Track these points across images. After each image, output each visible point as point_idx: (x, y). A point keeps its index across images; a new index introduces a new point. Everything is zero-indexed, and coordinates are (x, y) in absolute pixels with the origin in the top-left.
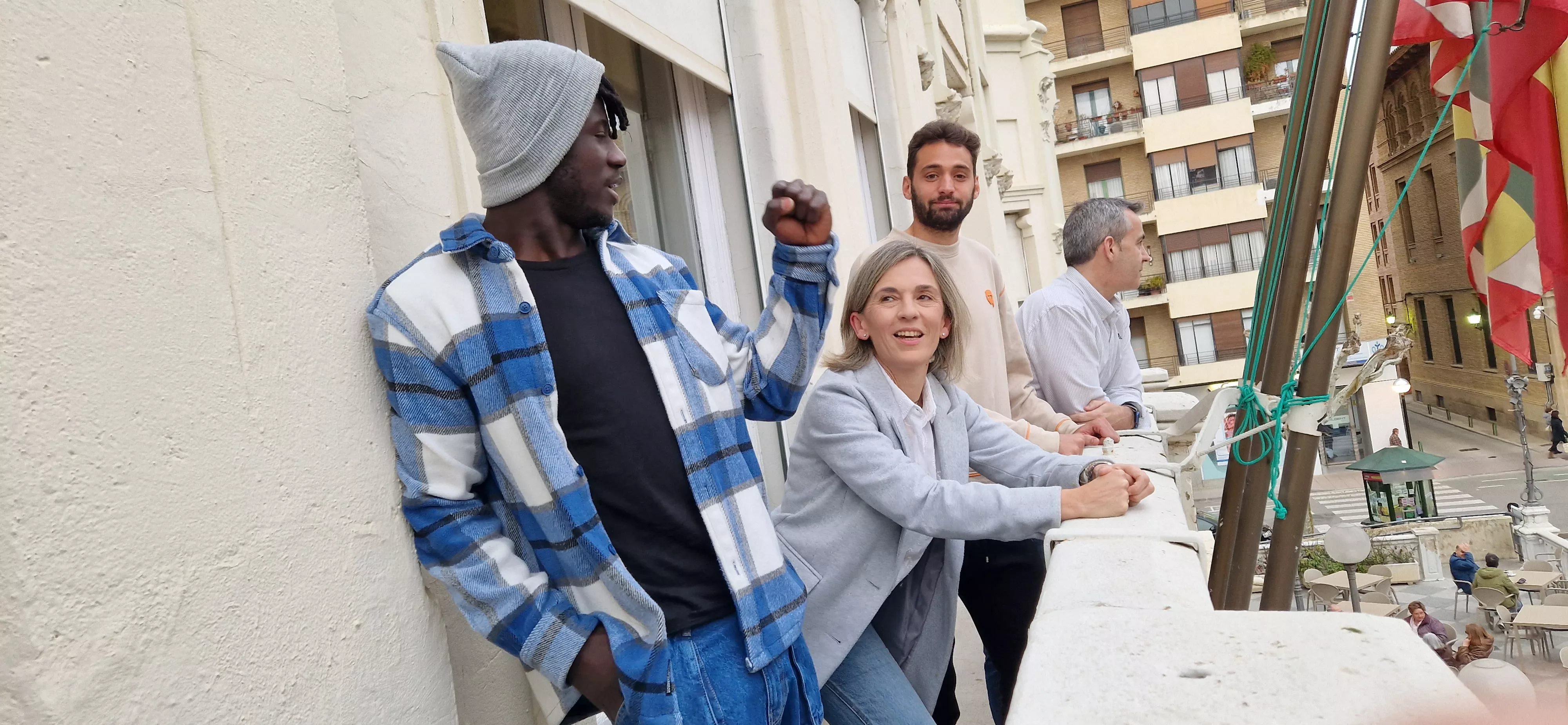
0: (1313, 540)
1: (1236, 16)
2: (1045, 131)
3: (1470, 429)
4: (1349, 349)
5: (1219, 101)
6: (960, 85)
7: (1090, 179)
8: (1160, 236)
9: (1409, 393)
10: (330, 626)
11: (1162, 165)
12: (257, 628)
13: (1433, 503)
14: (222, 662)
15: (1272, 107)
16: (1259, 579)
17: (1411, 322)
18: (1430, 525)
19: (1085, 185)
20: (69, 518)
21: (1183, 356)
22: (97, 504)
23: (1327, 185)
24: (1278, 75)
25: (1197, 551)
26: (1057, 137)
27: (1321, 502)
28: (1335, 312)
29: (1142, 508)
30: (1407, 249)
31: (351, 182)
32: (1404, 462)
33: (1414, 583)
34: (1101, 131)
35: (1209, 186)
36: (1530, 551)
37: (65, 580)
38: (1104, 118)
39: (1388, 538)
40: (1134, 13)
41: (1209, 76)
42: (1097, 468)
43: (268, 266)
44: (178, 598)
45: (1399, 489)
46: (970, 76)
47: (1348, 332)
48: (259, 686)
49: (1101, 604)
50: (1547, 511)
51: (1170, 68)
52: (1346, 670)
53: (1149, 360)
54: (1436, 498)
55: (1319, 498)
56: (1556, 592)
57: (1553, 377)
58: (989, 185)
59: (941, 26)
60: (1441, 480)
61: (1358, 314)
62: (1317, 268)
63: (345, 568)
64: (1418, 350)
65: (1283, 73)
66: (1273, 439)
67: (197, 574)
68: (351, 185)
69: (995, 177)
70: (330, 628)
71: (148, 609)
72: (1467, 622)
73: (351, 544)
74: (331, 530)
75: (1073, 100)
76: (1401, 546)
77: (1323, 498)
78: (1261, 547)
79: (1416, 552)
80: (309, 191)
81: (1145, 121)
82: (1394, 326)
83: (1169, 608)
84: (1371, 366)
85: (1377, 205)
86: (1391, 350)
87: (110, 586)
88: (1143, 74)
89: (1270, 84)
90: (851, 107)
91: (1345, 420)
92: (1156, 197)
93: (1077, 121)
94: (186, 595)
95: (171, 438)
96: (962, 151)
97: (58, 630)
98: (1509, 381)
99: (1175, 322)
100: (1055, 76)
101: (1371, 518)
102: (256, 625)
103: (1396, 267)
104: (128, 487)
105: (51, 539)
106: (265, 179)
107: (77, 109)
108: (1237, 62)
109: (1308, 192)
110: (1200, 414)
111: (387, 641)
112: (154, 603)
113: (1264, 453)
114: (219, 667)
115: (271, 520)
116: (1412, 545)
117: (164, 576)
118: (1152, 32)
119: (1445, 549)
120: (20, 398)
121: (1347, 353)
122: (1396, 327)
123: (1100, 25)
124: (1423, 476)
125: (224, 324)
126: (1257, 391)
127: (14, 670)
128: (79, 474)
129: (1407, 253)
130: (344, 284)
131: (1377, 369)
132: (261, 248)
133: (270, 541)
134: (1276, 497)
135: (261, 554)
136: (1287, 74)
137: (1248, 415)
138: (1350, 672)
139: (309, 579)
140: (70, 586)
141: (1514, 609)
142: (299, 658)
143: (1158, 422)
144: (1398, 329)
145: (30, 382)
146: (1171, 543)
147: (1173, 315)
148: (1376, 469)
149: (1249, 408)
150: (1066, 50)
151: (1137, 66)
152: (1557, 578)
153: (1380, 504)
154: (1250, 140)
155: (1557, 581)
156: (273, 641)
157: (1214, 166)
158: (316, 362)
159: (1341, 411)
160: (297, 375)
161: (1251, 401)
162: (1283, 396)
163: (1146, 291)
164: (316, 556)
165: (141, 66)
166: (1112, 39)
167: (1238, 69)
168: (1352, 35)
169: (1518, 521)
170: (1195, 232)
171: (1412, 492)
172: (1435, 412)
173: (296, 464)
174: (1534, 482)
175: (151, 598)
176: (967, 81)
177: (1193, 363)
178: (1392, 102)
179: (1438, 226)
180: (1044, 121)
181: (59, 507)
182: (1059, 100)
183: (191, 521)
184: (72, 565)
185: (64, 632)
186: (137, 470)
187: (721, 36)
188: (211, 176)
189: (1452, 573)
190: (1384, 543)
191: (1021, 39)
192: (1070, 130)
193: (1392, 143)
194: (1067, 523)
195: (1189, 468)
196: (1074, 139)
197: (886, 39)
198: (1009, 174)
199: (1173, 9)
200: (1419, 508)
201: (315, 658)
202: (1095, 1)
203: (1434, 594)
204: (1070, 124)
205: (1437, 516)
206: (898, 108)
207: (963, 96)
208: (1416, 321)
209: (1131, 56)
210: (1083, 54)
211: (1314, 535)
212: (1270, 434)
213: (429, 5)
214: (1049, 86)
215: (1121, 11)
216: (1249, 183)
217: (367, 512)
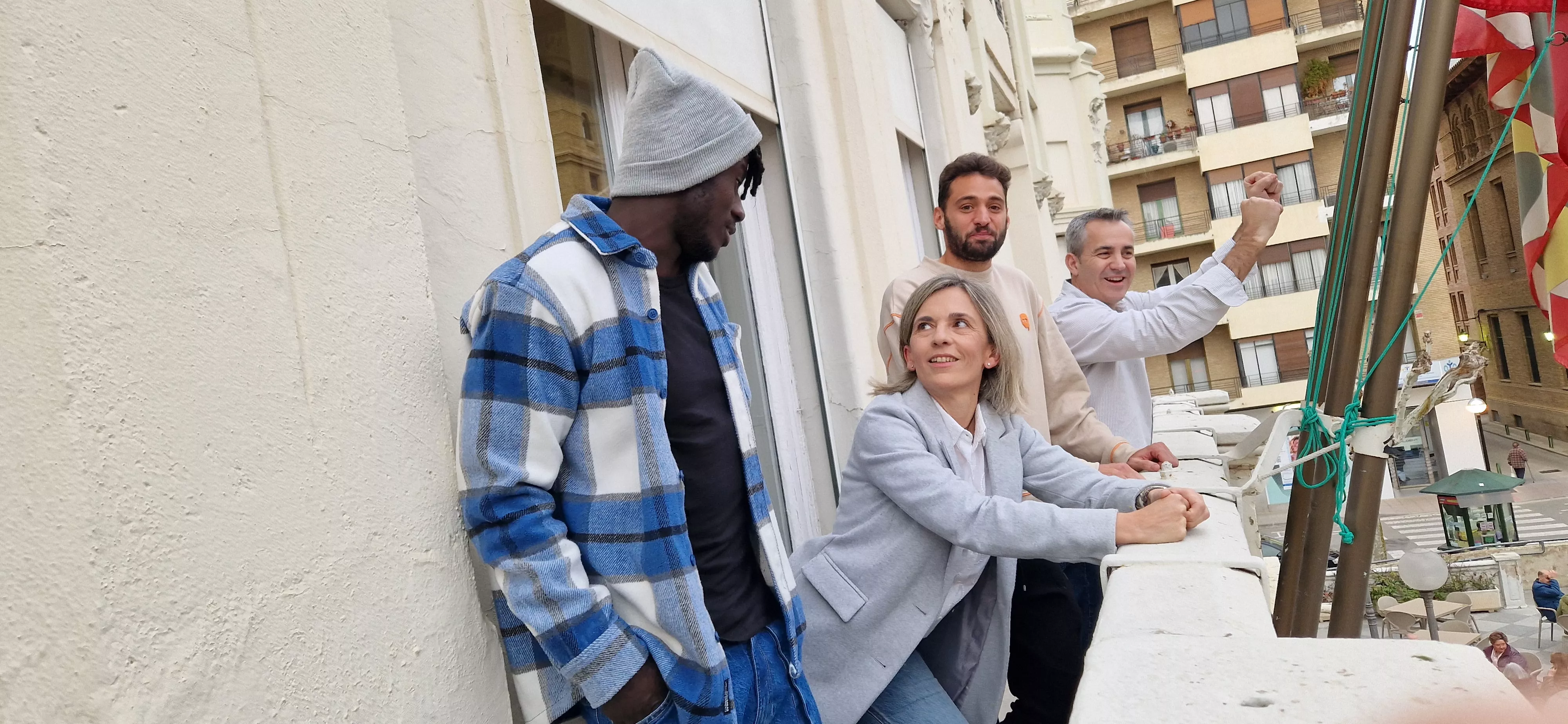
0: (1387, 566)
1: (1291, 31)
2: (1096, 152)
3: (1551, 449)
4: (1420, 368)
5: (1276, 118)
6: (1008, 108)
7: (1143, 200)
9: (1485, 413)
10: (391, 653)
11: (1218, 184)
12: (321, 654)
13: (1513, 527)
14: (288, 688)
15: (1331, 123)
16: (1326, 607)
17: (1485, 339)
18: (1511, 551)
19: (1139, 205)
20: (144, 547)
21: (1245, 378)
22: (171, 534)
23: (1388, 201)
24: (1336, 90)
25: (1260, 577)
26: (1109, 158)
27: (1394, 527)
28: (1399, 331)
29: (1200, 533)
30: (1478, 264)
31: (410, 219)
32: (1481, 485)
33: (1495, 611)
34: (1154, 151)
37: (139, 607)
38: (1157, 137)
39: (1466, 564)
40: (1186, 32)
41: (1265, 93)
42: (1152, 493)
43: (332, 301)
44: (246, 625)
45: (1477, 513)
46: (1019, 98)
47: (1418, 350)
48: (323, 711)
49: (1160, 632)
51: (1224, 85)
52: (1417, 700)
53: (1209, 382)
54: (1517, 522)
55: (1391, 523)
58: (1040, 207)
59: (988, 50)
60: (1522, 504)
61: (1428, 332)
62: (1379, 286)
63: (405, 595)
64: (1493, 369)
65: (1342, 88)
66: (1338, 462)
67: (264, 602)
68: (410, 222)
69: (1045, 199)
70: (391, 655)
71: (218, 636)
72: (1554, 650)
73: (412, 572)
74: (393, 559)
75: (1125, 121)
76: (1481, 572)
77: (1396, 522)
78: (1328, 573)
79: (1496, 579)
80: (370, 228)
81: (1200, 140)
82: (1467, 344)
83: (1230, 635)
84: (1443, 386)
85: (1445, 221)
86: (1464, 369)
87: (182, 614)
88: (1196, 92)
89: (1328, 99)
90: (899, 135)
91: (1417, 441)
92: (1213, 215)
93: (1129, 141)
94: (254, 622)
95: (240, 469)
96: (995, 183)
97: (133, 656)
99: (1235, 343)
100: (1105, 97)
101: (1448, 543)
102: (320, 651)
103: (1467, 283)
104: (199, 517)
105: (126, 568)
106: (328, 217)
107: (153, 155)
108: (1294, 79)
109: (1369, 210)
110: (1261, 437)
111: (446, 667)
112: (223, 630)
113: (1329, 476)
114: (285, 692)
115: (334, 549)
116: (1492, 571)
117: (233, 604)
118: (1204, 50)
119: (1527, 574)
120: (98, 432)
121: (1418, 373)
122: (1469, 345)
123: (1151, 44)
124: (1503, 499)
125: (290, 358)
126: (1320, 413)
127: (92, 695)
128: (155, 504)
129: (1479, 269)
130: (404, 318)
131: (1450, 389)
132: (325, 284)
133: (333, 569)
134: (1342, 521)
135: (325, 581)
136: (1346, 89)
137: (1312, 436)
138: (1421, 702)
139: (371, 607)
140: (145, 614)
142: (361, 684)
143: (1218, 445)
144: (1471, 347)
145: (107, 417)
146: (1233, 568)
147: (1234, 335)
148: (1452, 493)
149: (1312, 428)
150: (1116, 70)
151: (1190, 84)
153: (1457, 529)
154: (1309, 156)
156: (337, 667)
159: (1413, 433)
160: (359, 406)
161: (1314, 423)
162: (1347, 417)
164: (378, 584)
165: (213, 113)
166: (1164, 59)
167: (1294, 85)
168: (1411, 48)
171: (1491, 515)
172: (1513, 432)
173: (358, 494)
175: (221, 624)
176: (1015, 104)
177: (1255, 385)
178: (1458, 115)
179: (1510, 240)
180: (1095, 141)
181: (134, 538)
182: (1110, 121)
183: (258, 550)
184: (146, 594)
185: (139, 658)
186: (208, 501)
187: (767, 67)
188: (278, 216)
189: (1535, 600)
190: (1462, 569)
191: (1070, 61)
192: (1122, 151)
193: (1459, 156)
194: (1124, 549)
195: (1251, 492)
196: (1127, 159)
197: (933, 65)
198: (1060, 196)
199: (1225, 27)
200: (1499, 532)
201: (376, 684)
202: (1146, 21)
203: (1517, 623)
204: (1122, 144)
205: (1518, 540)
206: (947, 134)
207: (1012, 120)
208: (1490, 338)
209: (1184, 75)
210: (1135, 74)
211: (1385, 561)
212: (1335, 456)
213: (485, 45)
214: (1099, 106)
215: (1172, 29)
216: (1308, 200)
217: (426, 540)
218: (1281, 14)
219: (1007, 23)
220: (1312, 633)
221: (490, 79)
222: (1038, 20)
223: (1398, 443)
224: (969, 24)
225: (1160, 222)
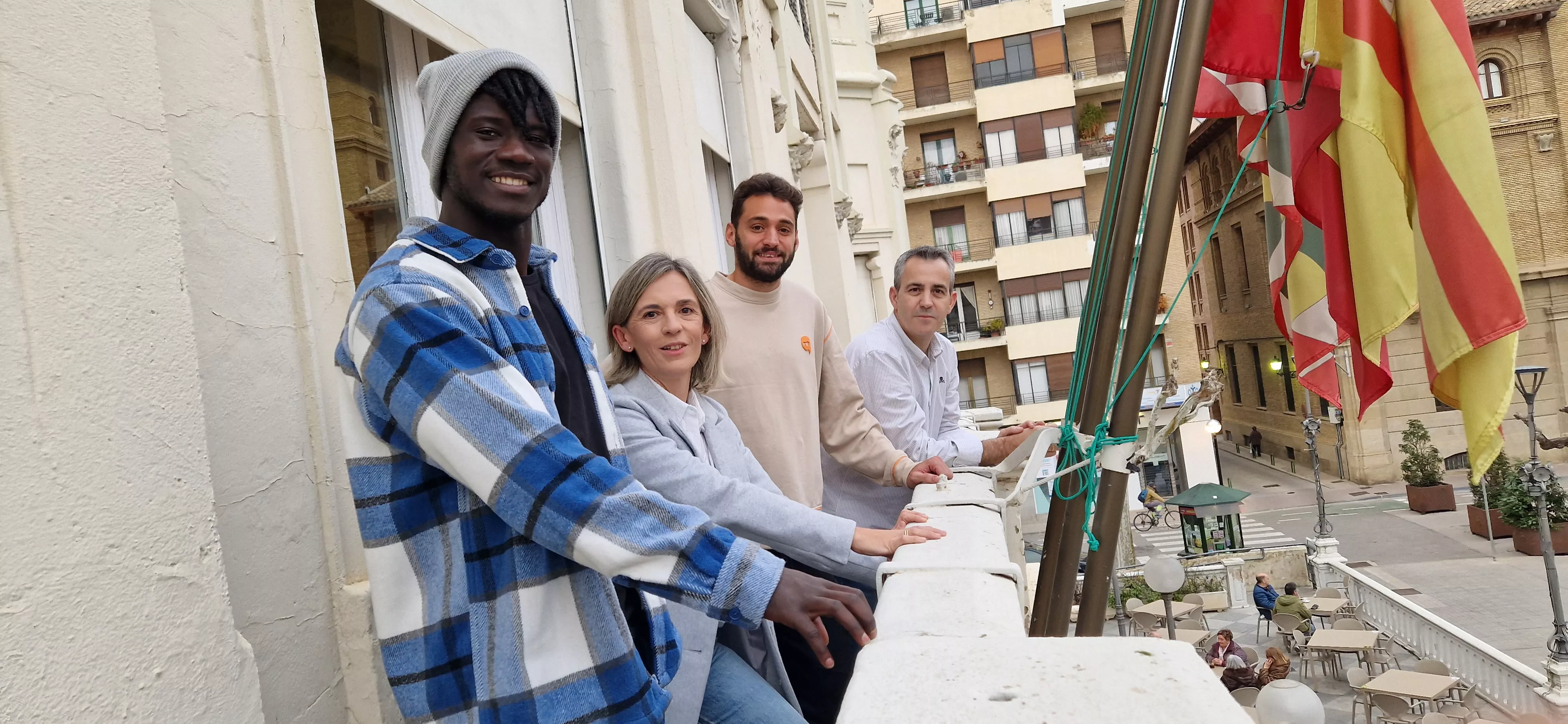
0: (1135, 571)
1: (1070, 76)
2: (894, 177)
3: (1272, 466)
4: (1168, 391)
5: (1054, 156)
6: (813, 128)
7: (936, 225)
8: (1000, 281)
9: (1220, 433)
10: (127, 674)
11: (1002, 214)
12: (43, 678)
13: (1239, 535)
15: (1101, 164)
16: (1075, 609)
17: (1223, 367)
18: (1237, 556)
19: (931, 229)
21: (1020, 395)
23: (1139, 240)
24: (1107, 134)
25: (1016, 582)
26: (906, 183)
27: (1142, 535)
28: (1142, 359)
30: (1219, 298)
31: (165, 205)
32: (1215, 497)
33: (1223, 611)
34: (947, 179)
35: (1045, 236)
36: (1322, 579)
38: (950, 166)
39: (1201, 568)
40: (978, 67)
41: (1045, 132)
43: (68, 291)
45: (1211, 522)
46: (823, 120)
47: (1167, 375)
49: (924, 634)
50: (1337, 542)
51: (1010, 122)
52: (1136, 690)
53: (989, 399)
54: (1243, 531)
56: (1344, 616)
57: (1342, 420)
58: (839, 227)
59: (794, 70)
60: (1248, 514)
61: (1176, 359)
63: (146, 612)
64: (1228, 394)
66: (1089, 475)
68: (165, 208)
69: (845, 219)
70: (127, 678)
72: (1268, 645)
73: (154, 587)
74: (131, 571)
75: (921, 148)
76: (1212, 576)
79: (1225, 582)
80: (117, 212)
81: (987, 172)
82: (1207, 371)
83: (984, 636)
84: (1187, 408)
86: (1204, 393)
88: (986, 126)
89: (1098, 142)
90: (705, 147)
91: (1164, 457)
92: (997, 244)
93: (925, 168)
96: (787, 205)
98: (1304, 423)
99: (1013, 363)
100: (904, 124)
101: (1186, 550)
102: (41, 675)
103: (1209, 315)
106: (66, 198)
108: (1071, 121)
109: (1123, 246)
111: (193, 689)
113: (1081, 489)
115: (62, 562)
116: (1221, 575)
118: (994, 88)
121: (1166, 395)
122: (1209, 371)
123: (947, 77)
124: (1232, 510)
125: (16, 351)
126: (1076, 431)
129: (1220, 304)
130: (153, 312)
131: (1192, 411)
132: (61, 271)
133: (61, 584)
134: (1090, 531)
135: (50, 598)
136: (1112, 134)
137: (1068, 453)
138: (1139, 692)
139: (105, 625)
141: (1308, 633)
142: (91, 709)
144: (1210, 374)
146: (992, 574)
147: (1012, 356)
148: (1191, 504)
149: (1069, 445)
150: (914, 100)
151: (981, 119)
152: (1345, 604)
153: (1194, 537)
154: (1081, 193)
155: (1345, 606)
156: (62, 691)
157: (1049, 217)
158: (119, 393)
159: (1161, 449)
160: (97, 406)
161: (1070, 440)
162: (1097, 436)
163: (987, 333)
164: (114, 600)
166: (958, 92)
167: (1071, 127)
168: (1162, 105)
169: (1311, 551)
170: (1032, 279)
171: (1222, 525)
173: (92, 502)
174: (1326, 516)
176: (819, 125)
177: (1028, 403)
178: (1207, 163)
179: (1245, 279)
180: (893, 167)
182: (907, 148)
187: (572, 69)
188: (5, 193)
189: (1255, 601)
190: (1197, 573)
191: (872, 87)
192: (917, 177)
193: (1207, 202)
195: (1014, 503)
196: (921, 186)
197: (740, 80)
198: (859, 217)
199: (1013, 67)
200: (1228, 540)
201: (109, 709)
202: (942, 54)
203: (1239, 621)
204: (918, 171)
205: (1243, 547)
206: (752, 149)
207: (815, 140)
208: (1226, 366)
209: (975, 109)
210: (931, 105)
211: (1132, 565)
212: (1087, 470)
213: (258, 22)
214: (898, 133)
215: (966, 65)
216: (1079, 234)
217: (173, 552)
218: (1062, 60)
219: (813, 45)
220: (1062, 633)
221: (264, 59)
222: (844, 44)
223: (1148, 459)
224: (777, 43)
225: (950, 246)
